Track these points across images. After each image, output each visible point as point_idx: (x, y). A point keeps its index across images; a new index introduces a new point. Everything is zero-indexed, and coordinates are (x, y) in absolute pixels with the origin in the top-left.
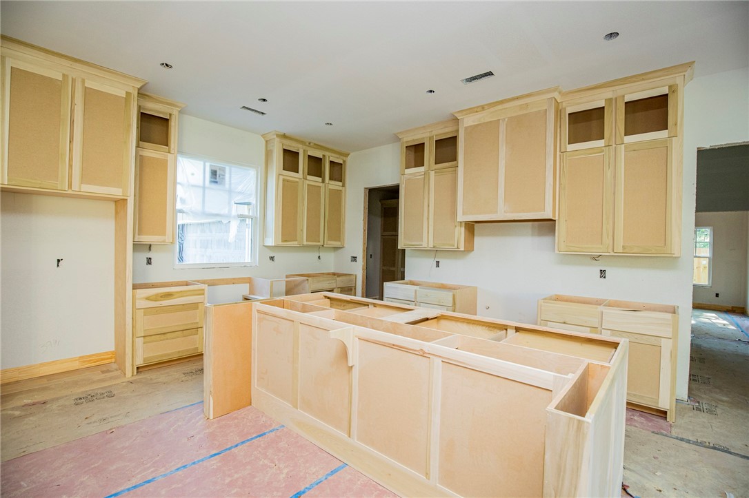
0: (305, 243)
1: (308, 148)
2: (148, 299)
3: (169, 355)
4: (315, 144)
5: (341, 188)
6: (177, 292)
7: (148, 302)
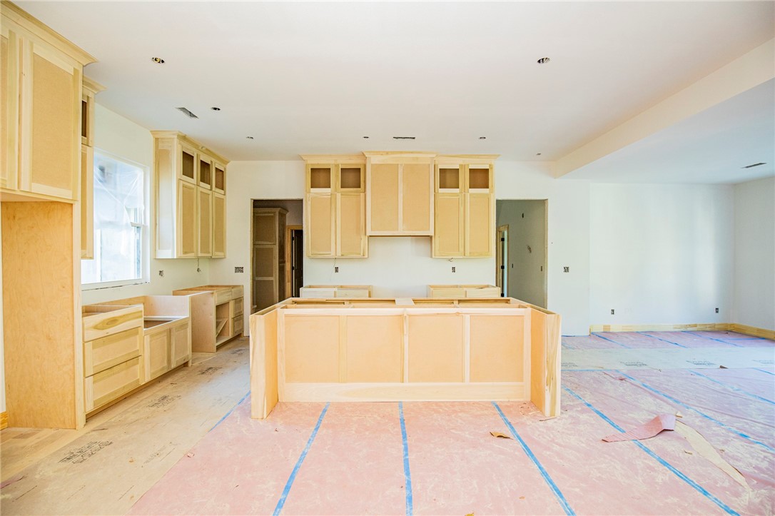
0: (200, 255)
1: (200, 153)
2: (96, 327)
3: (115, 393)
4: (207, 149)
5: (222, 197)
6: (121, 317)
7: (96, 331)
